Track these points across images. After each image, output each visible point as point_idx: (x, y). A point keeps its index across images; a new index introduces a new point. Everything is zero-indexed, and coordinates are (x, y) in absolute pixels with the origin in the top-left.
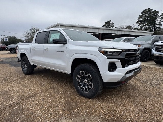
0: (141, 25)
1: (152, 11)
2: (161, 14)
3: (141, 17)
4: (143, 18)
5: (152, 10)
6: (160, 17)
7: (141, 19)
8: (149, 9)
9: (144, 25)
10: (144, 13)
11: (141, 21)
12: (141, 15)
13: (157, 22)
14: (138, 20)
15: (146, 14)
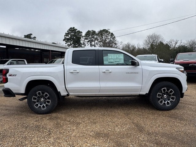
0: (68, 44)
1: (77, 31)
2: (84, 35)
3: (67, 34)
4: (69, 36)
5: (76, 29)
6: (84, 38)
7: (68, 37)
8: (74, 28)
9: (71, 43)
10: (70, 32)
11: (68, 39)
12: (67, 33)
13: (82, 42)
14: (65, 38)
15: (72, 33)
